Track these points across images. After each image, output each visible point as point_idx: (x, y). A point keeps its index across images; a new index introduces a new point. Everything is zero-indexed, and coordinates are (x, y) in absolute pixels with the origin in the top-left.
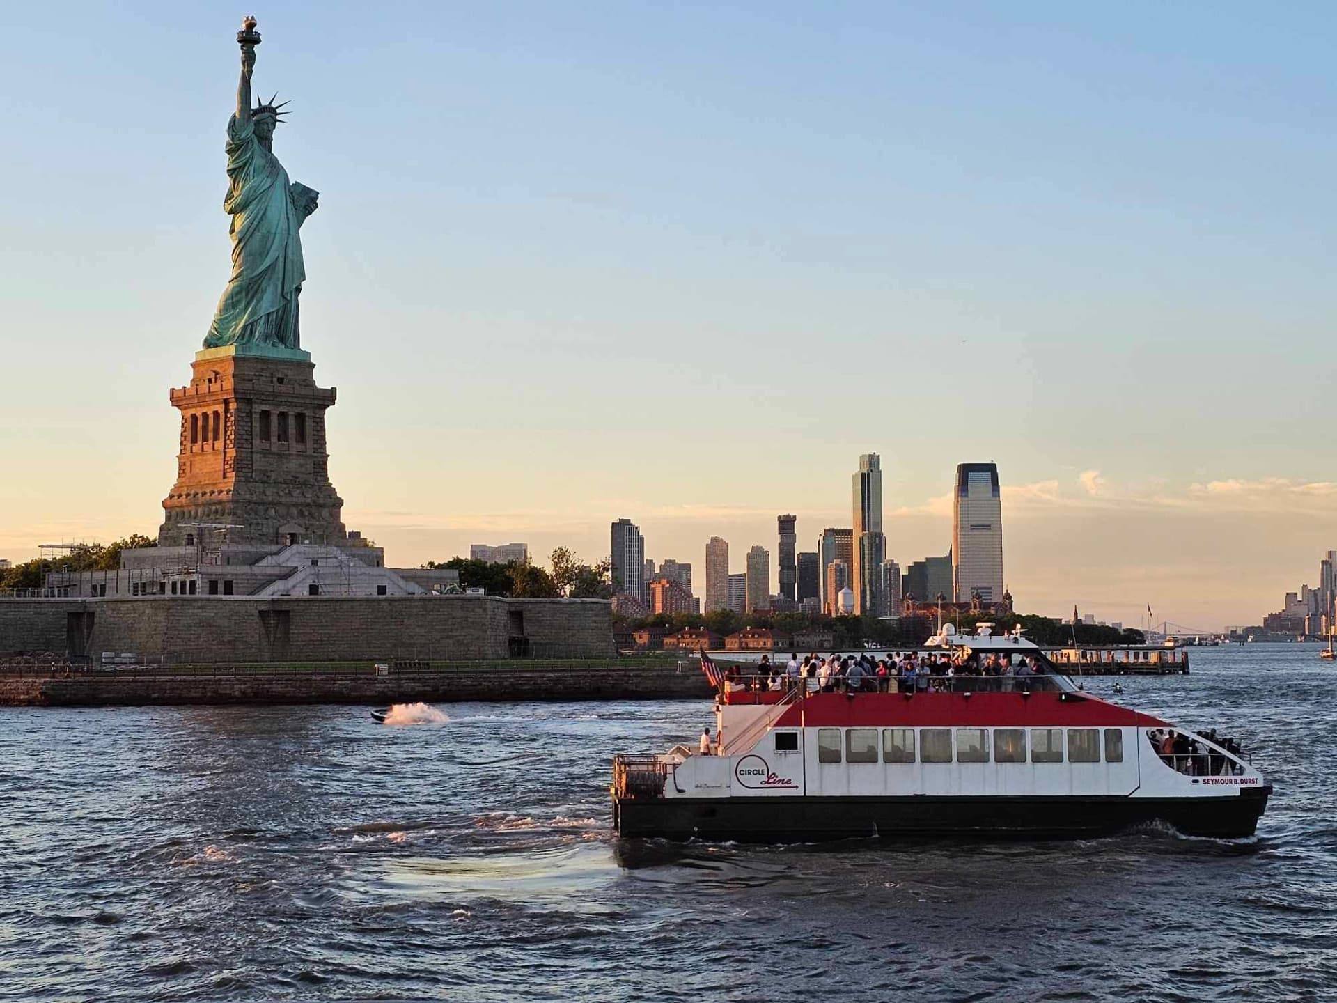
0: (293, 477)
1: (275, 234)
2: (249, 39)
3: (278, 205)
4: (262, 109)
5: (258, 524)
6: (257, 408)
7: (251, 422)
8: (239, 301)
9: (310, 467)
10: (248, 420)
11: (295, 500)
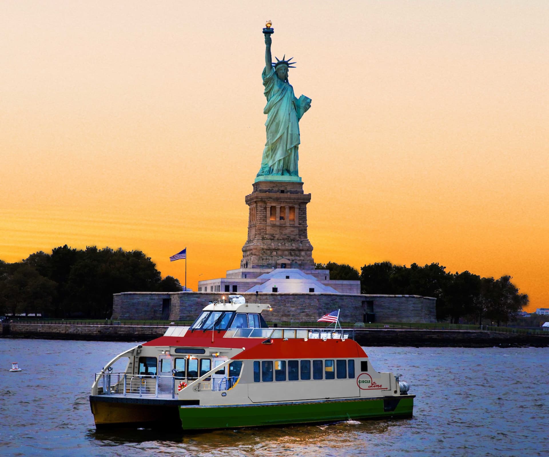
0: (288, 237)
1: (282, 122)
2: (268, 32)
3: (285, 108)
4: (280, 63)
5: (266, 259)
6: (269, 205)
7: (266, 211)
8: (269, 154)
9: (296, 231)
10: (265, 211)
11: (287, 248)
